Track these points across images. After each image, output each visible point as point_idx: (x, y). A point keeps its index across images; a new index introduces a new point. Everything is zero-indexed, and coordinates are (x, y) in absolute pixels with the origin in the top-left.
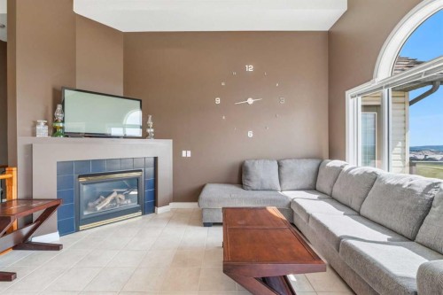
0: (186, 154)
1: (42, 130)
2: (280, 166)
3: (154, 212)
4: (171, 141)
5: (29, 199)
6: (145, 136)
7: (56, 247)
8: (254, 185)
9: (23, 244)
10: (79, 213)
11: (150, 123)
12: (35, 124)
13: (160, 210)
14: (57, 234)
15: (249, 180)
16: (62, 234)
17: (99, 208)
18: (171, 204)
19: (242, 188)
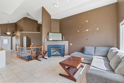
0: (71, 44)
1: (46, 40)
2: (95, 48)
3: (64, 56)
4: (68, 41)
5: (44, 51)
6: (63, 40)
7: (46, 59)
8: (86, 53)
9: (43, 57)
10: (51, 54)
11: (64, 38)
12: (45, 39)
13: (65, 56)
14: (47, 57)
15: (85, 52)
16: (48, 57)
17: (54, 54)
18: (68, 56)
19: (83, 53)
